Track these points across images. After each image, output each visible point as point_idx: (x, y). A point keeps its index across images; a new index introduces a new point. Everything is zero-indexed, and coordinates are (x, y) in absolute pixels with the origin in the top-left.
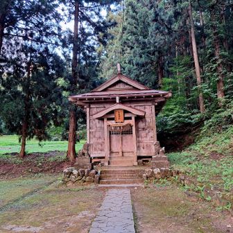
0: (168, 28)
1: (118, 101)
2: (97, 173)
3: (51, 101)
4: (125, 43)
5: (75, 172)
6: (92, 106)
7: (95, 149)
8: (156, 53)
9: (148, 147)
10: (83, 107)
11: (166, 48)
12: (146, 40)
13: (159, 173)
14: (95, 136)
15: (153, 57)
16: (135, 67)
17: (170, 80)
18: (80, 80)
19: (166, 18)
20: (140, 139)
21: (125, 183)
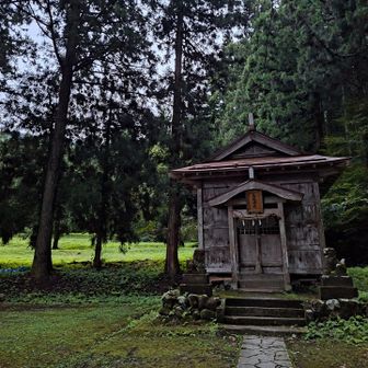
0: (331, 54)
1: (251, 176)
2: (219, 303)
3: (141, 180)
4: (255, 85)
5: (182, 299)
6: (206, 186)
7: (213, 260)
8: (311, 98)
9: (309, 257)
10: (190, 188)
11: (327, 87)
12: (293, 78)
13: (336, 309)
14: (211, 237)
15: (306, 102)
16: (274, 122)
17: (338, 140)
18: (186, 146)
19: (328, 39)
20: (294, 243)
21: (273, 325)
